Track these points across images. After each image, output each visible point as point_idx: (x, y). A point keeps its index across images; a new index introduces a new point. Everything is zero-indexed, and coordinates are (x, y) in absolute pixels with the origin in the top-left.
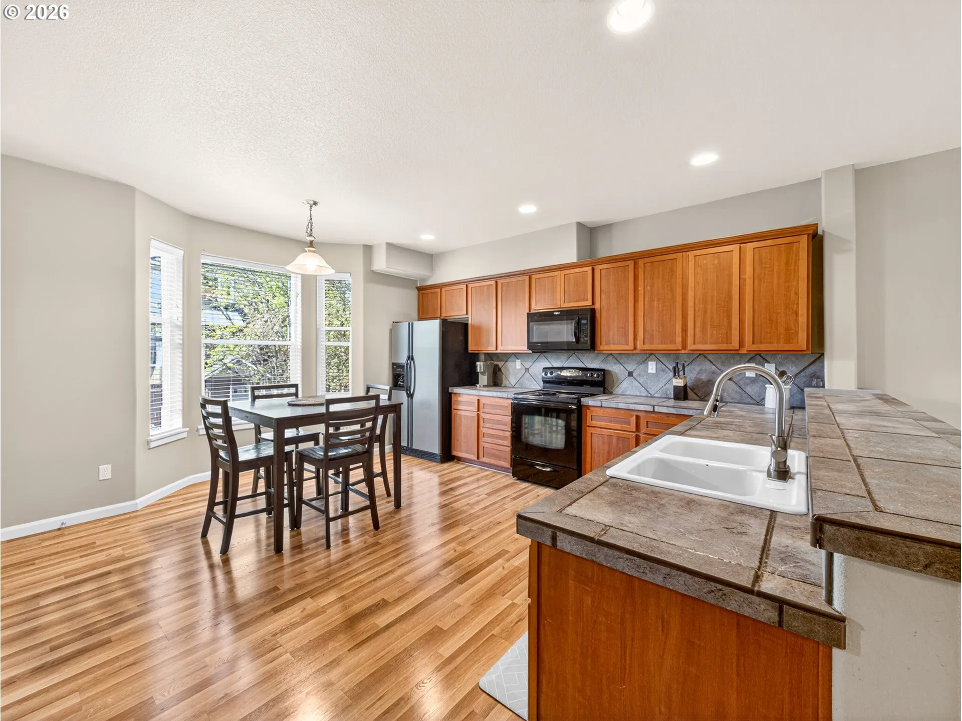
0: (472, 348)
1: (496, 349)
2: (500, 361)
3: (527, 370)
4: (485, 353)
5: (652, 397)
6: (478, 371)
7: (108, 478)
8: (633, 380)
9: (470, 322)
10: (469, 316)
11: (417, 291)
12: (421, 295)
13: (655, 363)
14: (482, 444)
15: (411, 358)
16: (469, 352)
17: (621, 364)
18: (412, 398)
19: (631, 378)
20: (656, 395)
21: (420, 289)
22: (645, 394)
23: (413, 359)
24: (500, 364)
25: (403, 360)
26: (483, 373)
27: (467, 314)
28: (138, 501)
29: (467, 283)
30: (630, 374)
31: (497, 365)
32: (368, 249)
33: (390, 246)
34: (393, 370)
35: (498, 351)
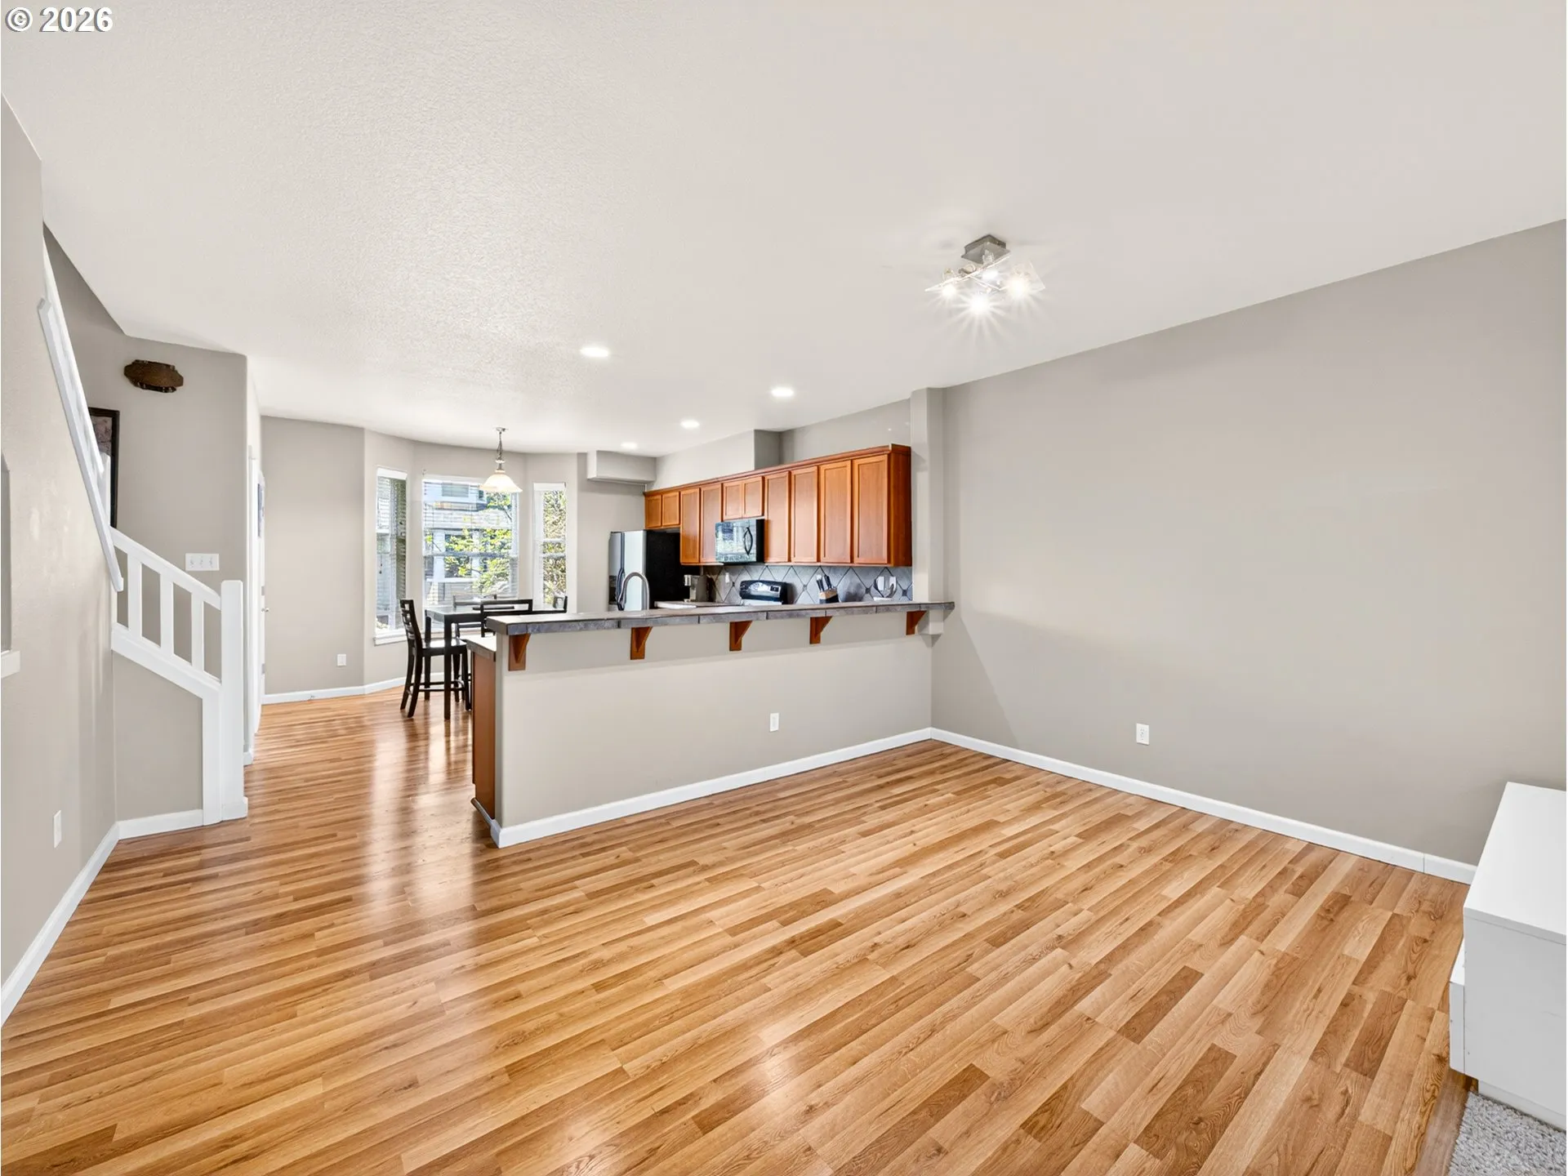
0: (683, 557)
2: (713, 574)
4: (695, 566)
6: (687, 584)
7: (343, 665)
9: (681, 532)
10: (681, 525)
11: (643, 498)
12: (647, 501)
16: (679, 564)
21: (647, 495)
23: (624, 570)
24: (714, 577)
25: (616, 573)
26: (692, 587)
28: (366, 687)
29: (680, 490)
31: (712, 579)
32: (582, 457)
33: (599, 453)
34: (610, 583)
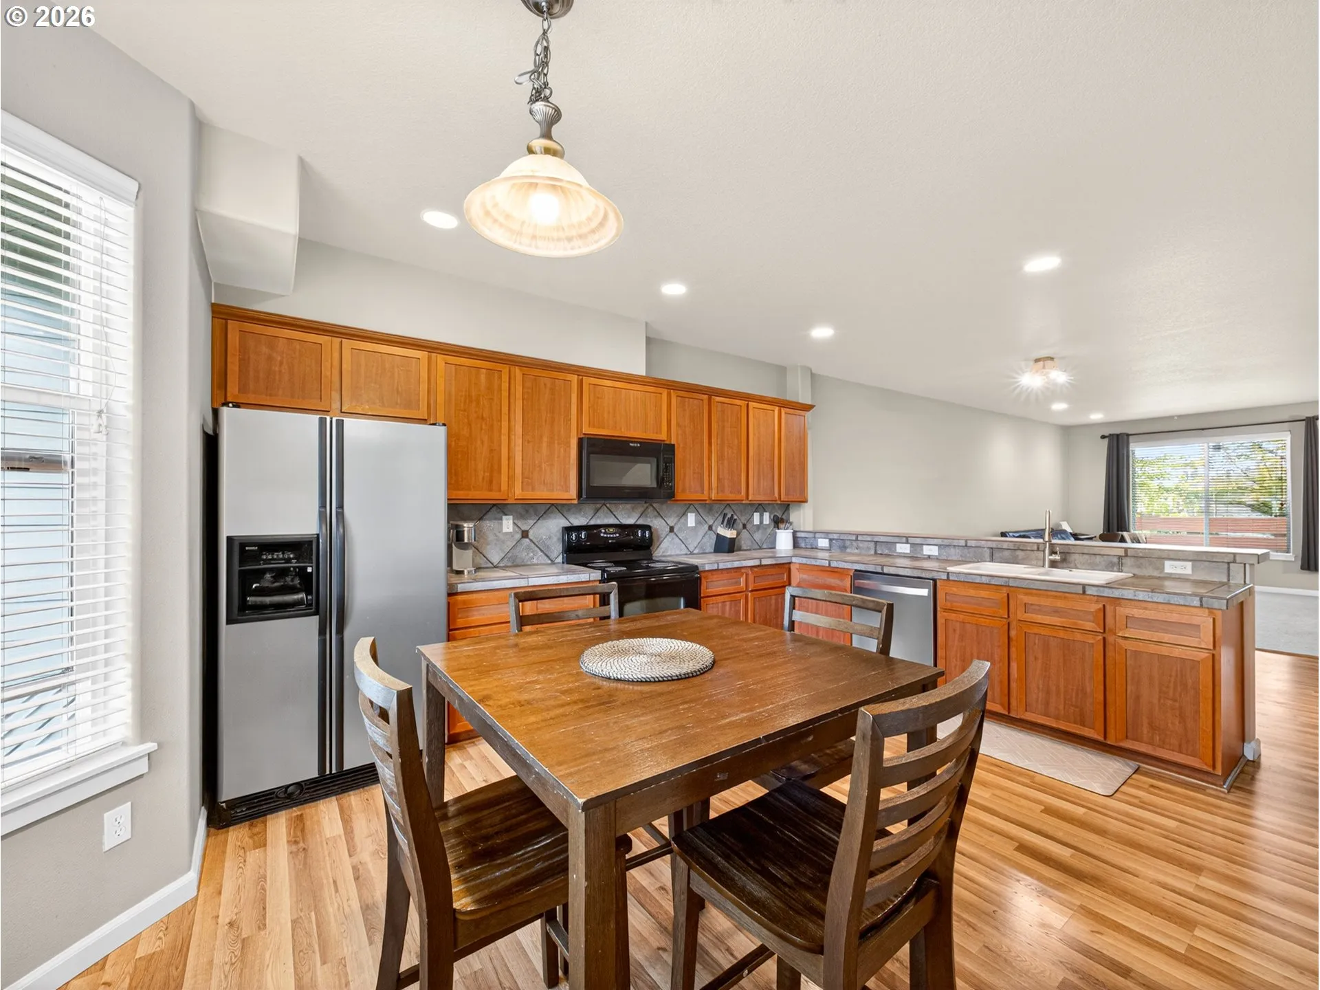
1: (508, 496)
3: (525, 534)
5: (691, 553)
8: (675, 536)
13: (694, 514)
17: (662, 517)
19: (672, 534)
20: (695, 552)
22: (685, 551)
27: (430, 417)
30: (672, 529)
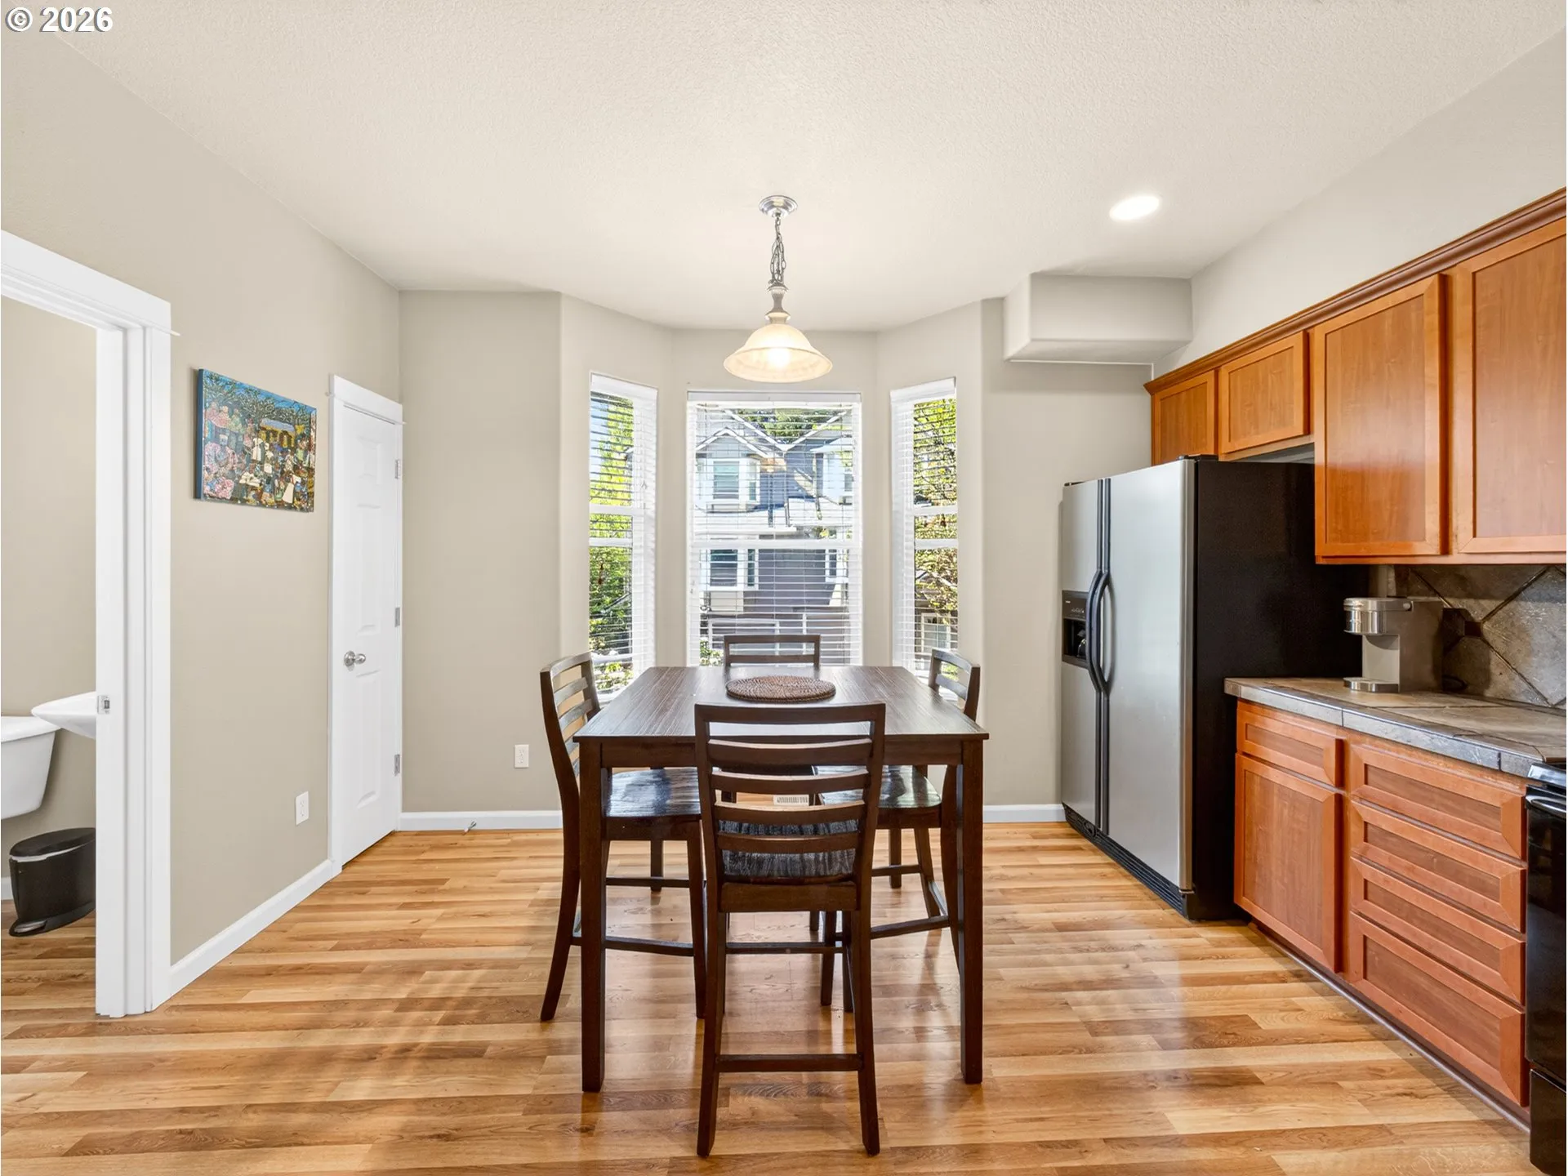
0: (1328, 546)
1: (1445, 549)
2: (1475, 597)
4: (1397, 567)
6: (1355, 629)
7: (524, 766)
9: (1319, 459)
10: (1317, 438)
11: (1148, 397)
12: (1158, 404)
14: (1356, 926)
15: (1104, 581)
16: (1320, 561)
18: (1108, 693)
21: (1152, 388)
23: (1108, 582)
24: (1478, 608)
25: (1085, 584)
26: (1381, 640)
27: (1308, 429)
29: (1303, 325)
32: (995, 308)
33: (1041, 279)
34: (1066, 609)
35: (1454, 559)
